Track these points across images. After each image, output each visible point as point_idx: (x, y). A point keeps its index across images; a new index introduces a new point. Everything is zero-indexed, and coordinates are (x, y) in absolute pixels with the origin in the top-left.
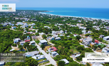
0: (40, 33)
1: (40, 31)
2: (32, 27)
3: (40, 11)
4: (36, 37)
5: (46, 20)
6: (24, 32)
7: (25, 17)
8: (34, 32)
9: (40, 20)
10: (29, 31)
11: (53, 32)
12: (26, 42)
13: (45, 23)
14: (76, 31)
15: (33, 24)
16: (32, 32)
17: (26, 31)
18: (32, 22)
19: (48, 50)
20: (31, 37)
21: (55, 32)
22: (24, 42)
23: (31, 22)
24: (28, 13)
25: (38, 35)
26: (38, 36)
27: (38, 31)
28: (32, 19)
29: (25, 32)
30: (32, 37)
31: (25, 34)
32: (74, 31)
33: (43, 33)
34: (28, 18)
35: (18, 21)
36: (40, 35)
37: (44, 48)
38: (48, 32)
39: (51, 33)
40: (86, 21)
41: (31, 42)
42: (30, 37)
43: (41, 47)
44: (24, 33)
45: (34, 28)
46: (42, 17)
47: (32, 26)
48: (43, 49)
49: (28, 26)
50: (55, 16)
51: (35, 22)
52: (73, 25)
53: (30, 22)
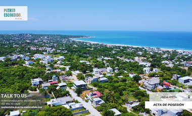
0: (73, 72)
1: (74, 68)
2: (59, 62)
3: (72, 37)
4: (67, 77)
5: (83, 50)
6: (47, 69)
7: (47, 46)
8: (64, 69)
9: (72, 52)
10: (56, 69)
11: (95, 70)
12: (51, 84)
13: (80, 56)
14: (134, 69)
15: (61, 57)
16: (60, 70)
17: (49, 68)
18: (59, 53)
19: (87, 95)
20: (59, 77)
21: (98, 70)
22: (49, 84)
23: (57, 54)
24: (52, 39)
25: (71, 75)
26: (70, 77)
27: (70, 68)
28: (59, 50)
29: (49, 70)
30: (61, 78)
31: (50, 72)
32: (130, 68)
33: (78, 72)
34: (52, 47)
35: (36, 53)
36: (73, 75)
37: (81, 93)
38: (86, 70)
39: (92, 71)
40: (151, 53)
41: (60, 85)
42: (57, 76)
43: (76, 92)
44: (47, 72)
45: (62, 64)
46: (76, 46)
47: (59, 60)
48: (79, 96)
49: (52, 61)
50: (98, 44)
51: (65, 53)
52: (129, 59)
53: (55, 54)
